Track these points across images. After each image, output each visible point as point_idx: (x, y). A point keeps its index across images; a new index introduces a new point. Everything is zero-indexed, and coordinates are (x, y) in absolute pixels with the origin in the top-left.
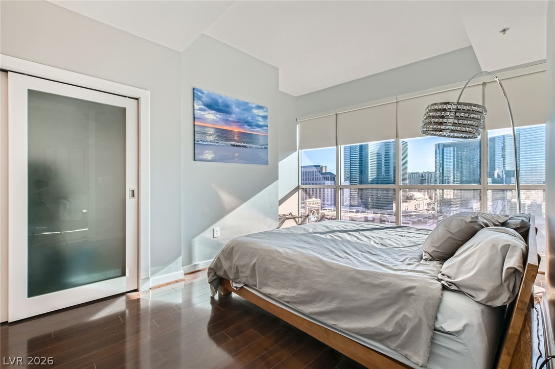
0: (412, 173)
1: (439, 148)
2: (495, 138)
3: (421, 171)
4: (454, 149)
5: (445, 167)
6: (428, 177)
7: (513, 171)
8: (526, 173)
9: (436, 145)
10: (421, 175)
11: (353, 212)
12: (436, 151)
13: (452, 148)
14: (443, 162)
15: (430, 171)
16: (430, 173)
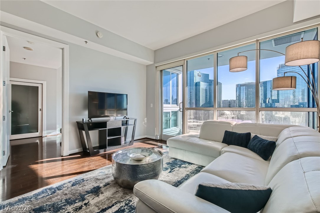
0: (224, 100)
1: (238, 87)
2: (266, 82)
3: (229, 99)
4: (246, 87)
5: (241, 97)
6: (233, 102)
7: (276, 99)
8: (282, 100)
9: (236, 85)
10: (229, 101)
11: (191, 122)
12: (236, 88)
13: (245, 87)
14: (240, 95)
15: (234, 99)
16: (234, 100)
